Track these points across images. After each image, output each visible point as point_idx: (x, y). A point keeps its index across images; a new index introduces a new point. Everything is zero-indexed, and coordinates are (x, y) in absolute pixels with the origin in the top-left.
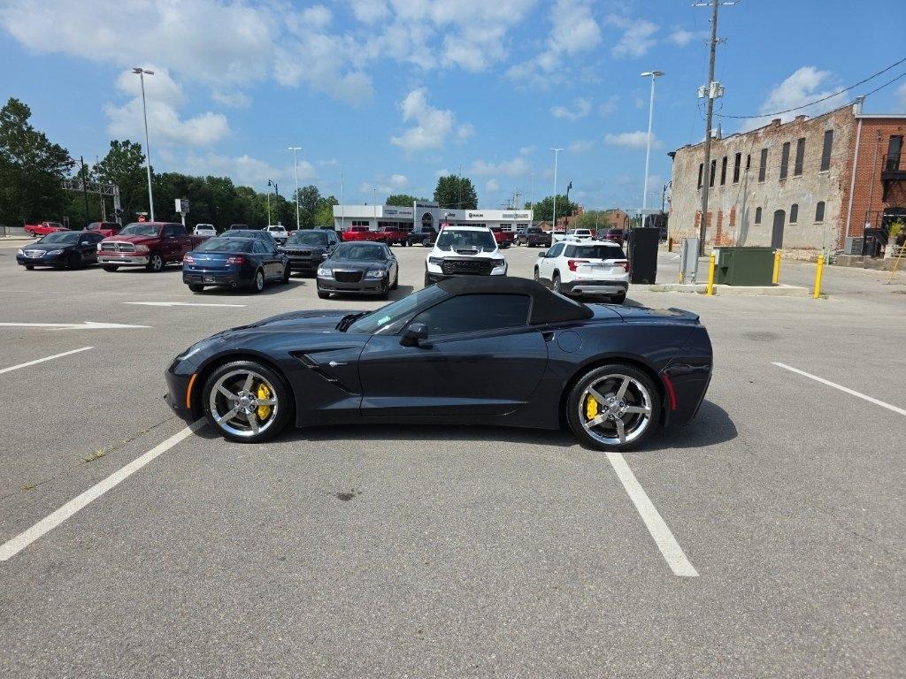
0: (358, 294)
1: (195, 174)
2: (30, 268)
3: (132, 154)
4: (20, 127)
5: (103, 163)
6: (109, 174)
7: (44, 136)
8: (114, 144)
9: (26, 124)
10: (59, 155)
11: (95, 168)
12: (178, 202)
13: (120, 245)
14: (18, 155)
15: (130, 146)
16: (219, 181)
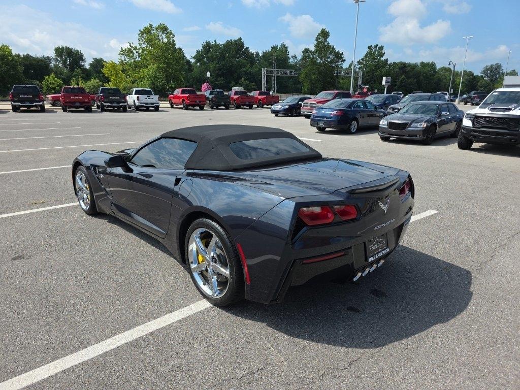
0: (403, 139)
1: (413, 62)
2: (277, 115)
3: (378, 52)
4: (324, 43)
5: (362, 59)
6: (364, 65)
7: (333, 47)
8: (370, 47)
9: (326, 41)
10: (339, 56)
11: (358, 62)
12: (384, 79)
13: (311, 103)
14: (321, 58)
15: (378, 47)
16: (428, 64)
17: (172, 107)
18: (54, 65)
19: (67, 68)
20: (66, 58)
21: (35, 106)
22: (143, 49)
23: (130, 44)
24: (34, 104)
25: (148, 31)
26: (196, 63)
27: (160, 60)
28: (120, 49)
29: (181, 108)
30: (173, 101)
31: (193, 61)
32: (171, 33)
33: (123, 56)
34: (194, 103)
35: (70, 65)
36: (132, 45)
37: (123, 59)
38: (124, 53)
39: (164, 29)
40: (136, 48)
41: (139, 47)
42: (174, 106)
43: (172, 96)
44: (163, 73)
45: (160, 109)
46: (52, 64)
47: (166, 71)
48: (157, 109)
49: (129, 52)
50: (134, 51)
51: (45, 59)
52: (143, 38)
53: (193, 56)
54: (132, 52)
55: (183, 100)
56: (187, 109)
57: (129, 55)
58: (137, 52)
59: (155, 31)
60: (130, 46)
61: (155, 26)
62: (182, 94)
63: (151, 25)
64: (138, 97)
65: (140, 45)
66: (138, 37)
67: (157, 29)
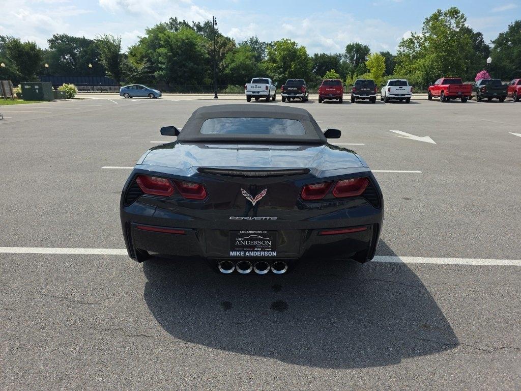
17: (430, 99)
18: (343, 61)
19: (353, 63)
20: (354, 54)
21: (298, 97)
22: (425, 38)
23: (413, 34)
24: (297, 95)
25: (435, 18)
26: (496, 48)
27: (441, 48)
28: (402, 41)
29: (438, 101)
30: (433, 92)
31: (492, 46)
32: (462, 17)
33: (402, 48)
34: (453, 94)
35: (356, 60)
36: (414, 35)
37: (402, 50)
38: (405, 44)
39: (454, 13)
40: (418, 37)
41: (421, 35)
42: (433, 98)
43: (432, 86)
44: (442, 62)
45: (411, 101)
46: (341, 61)
47: (445, 59)
48: (408, 101)
49: (409, 43)
50: (416, 41)
51: (337, 56)
52: (428, 26)
53: (494, 40)
54: (413, 42)
55: (443, 91)
56: (444, 101)
57: (409, 46)
58: (418, 42)
59: (442, 17)
60: (413, 36)
61: (443, 11)
62: (443, 84)
63: (439, 12)
64: (389, 88)
65: (424, 33)
66: (423, 25)
67: (446, 14)
